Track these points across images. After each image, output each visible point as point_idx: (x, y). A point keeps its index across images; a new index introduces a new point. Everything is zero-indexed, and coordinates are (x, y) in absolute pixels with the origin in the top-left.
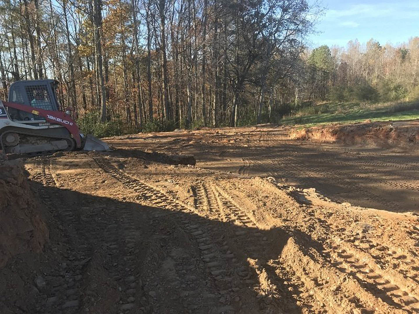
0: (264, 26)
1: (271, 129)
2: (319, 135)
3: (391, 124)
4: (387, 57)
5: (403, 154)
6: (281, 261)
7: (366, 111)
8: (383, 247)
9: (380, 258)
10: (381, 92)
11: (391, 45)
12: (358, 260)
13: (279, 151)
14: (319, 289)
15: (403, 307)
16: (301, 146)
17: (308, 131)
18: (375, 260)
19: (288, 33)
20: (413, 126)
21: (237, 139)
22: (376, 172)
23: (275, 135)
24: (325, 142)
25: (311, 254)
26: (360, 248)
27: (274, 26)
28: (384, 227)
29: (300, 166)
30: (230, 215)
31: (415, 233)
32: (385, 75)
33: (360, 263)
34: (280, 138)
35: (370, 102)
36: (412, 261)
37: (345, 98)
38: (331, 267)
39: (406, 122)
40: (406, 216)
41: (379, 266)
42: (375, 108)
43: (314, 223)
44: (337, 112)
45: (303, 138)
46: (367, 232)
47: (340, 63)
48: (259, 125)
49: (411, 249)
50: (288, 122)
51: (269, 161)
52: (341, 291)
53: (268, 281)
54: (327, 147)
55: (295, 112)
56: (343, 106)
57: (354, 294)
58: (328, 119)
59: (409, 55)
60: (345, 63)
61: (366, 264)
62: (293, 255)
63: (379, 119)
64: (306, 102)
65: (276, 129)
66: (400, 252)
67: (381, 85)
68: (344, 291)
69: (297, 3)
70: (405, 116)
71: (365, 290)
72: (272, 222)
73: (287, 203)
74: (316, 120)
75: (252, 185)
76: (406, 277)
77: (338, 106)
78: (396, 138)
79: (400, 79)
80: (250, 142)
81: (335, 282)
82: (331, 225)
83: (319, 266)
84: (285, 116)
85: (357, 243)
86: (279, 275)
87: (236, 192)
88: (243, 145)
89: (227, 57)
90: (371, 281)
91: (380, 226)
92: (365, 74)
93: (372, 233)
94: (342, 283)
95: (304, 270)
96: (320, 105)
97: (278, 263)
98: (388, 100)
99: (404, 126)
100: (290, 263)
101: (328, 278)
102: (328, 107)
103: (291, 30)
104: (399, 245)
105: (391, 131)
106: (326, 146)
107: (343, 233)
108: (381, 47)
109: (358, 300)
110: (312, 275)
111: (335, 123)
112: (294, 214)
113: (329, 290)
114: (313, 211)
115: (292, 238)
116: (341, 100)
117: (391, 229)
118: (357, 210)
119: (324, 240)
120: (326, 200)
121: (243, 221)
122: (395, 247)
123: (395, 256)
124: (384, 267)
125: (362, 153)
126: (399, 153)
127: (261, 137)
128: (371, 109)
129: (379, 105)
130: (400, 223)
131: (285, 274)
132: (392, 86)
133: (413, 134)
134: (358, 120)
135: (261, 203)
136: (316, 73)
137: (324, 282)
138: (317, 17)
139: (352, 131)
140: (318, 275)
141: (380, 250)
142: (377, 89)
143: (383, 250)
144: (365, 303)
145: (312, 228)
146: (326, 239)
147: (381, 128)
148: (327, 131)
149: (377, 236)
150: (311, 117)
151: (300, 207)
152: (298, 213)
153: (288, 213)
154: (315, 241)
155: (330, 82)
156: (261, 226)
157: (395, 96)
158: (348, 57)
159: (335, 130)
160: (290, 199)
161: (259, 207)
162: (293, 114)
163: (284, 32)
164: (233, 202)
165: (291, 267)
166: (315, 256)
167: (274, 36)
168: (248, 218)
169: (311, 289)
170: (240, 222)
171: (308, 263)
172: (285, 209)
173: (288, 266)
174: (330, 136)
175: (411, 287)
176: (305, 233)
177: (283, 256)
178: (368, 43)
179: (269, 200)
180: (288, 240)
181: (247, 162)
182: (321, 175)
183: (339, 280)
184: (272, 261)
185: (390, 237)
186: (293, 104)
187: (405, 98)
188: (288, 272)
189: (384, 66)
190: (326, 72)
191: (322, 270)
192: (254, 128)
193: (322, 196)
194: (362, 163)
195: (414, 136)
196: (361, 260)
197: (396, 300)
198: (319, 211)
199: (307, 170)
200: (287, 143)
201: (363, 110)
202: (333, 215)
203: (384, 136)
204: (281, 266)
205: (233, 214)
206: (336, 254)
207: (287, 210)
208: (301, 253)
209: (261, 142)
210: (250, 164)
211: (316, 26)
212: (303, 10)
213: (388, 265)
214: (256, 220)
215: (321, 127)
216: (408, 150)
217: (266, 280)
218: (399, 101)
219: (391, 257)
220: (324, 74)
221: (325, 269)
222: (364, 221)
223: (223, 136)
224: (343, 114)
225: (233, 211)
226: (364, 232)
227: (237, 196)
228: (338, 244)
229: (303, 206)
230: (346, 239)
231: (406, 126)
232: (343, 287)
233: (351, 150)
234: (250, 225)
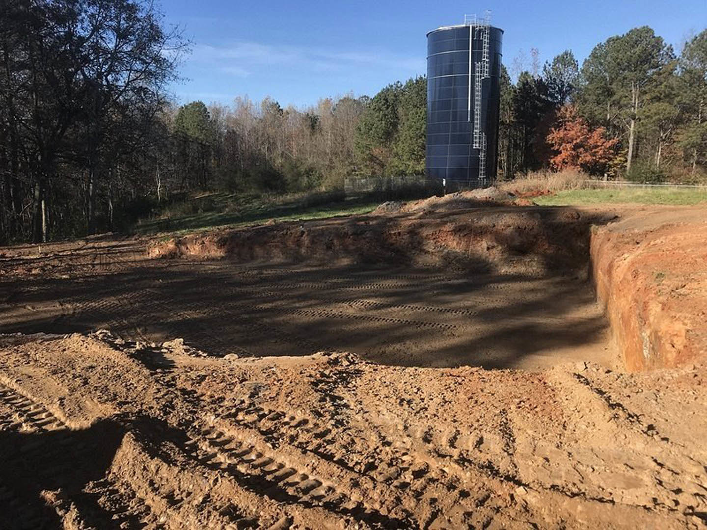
0: (86, 60)
1: (114, 243)
2: (198, 247)
3: (301, 225)
4: (292, 126)
5: (321, 268)
6: (109, 480)
7: (269, 207)
8: (278, 413)
9: (272, 432)
10: (289, 177)
11: (295, 109)
12: (241, 444)
13: (129, 281)
14: (174, 509)
15: (300, 498)
16: (169, 269)
17: (179, 243)
18: (264, 437)
19: (133, 76)
20: (329, 226)
21: (46, 265)
22: (286, 298)
23: (123, 252)
24: (208, 259)
25: (164, 452)
26: (244, 424)
27: (105, 63)
28: (282, 382)
29: (167, 304)
30: (10, 416)
31: (321, 382)
32: (291, 152)
33: (244, 447)
34: (132, 258)
35: (275, 193)
36: (316, 425)
37: (239, 187)
38: (197, 465)
39: (321, 222)
40: (313, 359)
41: (269, 445)
42: (283, 201)
43: (172, 398)
44: (227, 209)
45: (172, 256)
46: (258, 394)
47: (226, 131)
48: (92, 236)
49: (314, 407)
50: (146, 229)
51: (112, 301)
52: (209, 502)
53: (79, 523)
54: (213, 267)
55: (159, 211)
56: (236, 199)
57: (229, 500)
58: (214, 220)
59: (320, 125)
60: (234, 132)
61: (252, 447)
62: (131, 462)
63: (287, 217)
64: (177, 194)
65: (123, 243)
66: (299, 416)
67: (287, 166)
68: (214, 500)
69: (142, 26)
70: (321, 213)
71: (246, 488)
72: (97, 411)
73: (127, 372)
74: (194, 223)
75: (64, 350)
76: (305, 452)
77: (229, 200)
78: (309, 245)
79: (311, 158)
80: (75, 270)
81: (201, 490)
82: (203, 395)
83: (176, 470)
84: (141, 218)
85: (240, 417)
86: (104, 507)
87: (29, 370)
88: (59, 276)
89: (13, 112)
90: (257, 472)
91: (275, 383)
92: (264, 151)
93: (264, 395)
94: (212, 489)
95: (152, 483)
96: (200, 198)
97: (106, 484)
98: (299, 189)
99: (318, 228)
100: (127, 478)
101: (191, 487)
102: (213, 201)
103: (137, 71)
104: (299, 406)
105: (302, 236)
106: (211, 265)
107: (221, 404)
108: (282, 110)
109: (235, 508)
110: (164, 490)
111: (222, 227)
112: (139, 389)
113: (190, 507)
114: (174, 379)
115: (129, 433)
116: (232, 190)
117: (291, 382)
118: (247, 364)
119: (188, 423)
120: (200, 356)
121: (37, 422)
122: (294, 409)
123: (293, 423)
124: (277, 445)
125: (265, 272)
126: (316, 266)
127: (95, 258)
128: (277, 204)
129: (288, 197)
130: (303, 372)
131: (115, 502)
132: (302, 169)
133: (331, 238)
134: (258, 221)
135: (79, 381)
136: (189, 147)
137: (184, 494)
138: (180, 55)
139: (248, 238)
140: (175, 484)
141: (272, 419)
142: (282, 173)
143: (277, 418)
144: (245, 510)
145: (168, 407)
146: (193, 422)
147: (289, 232)
148: (210, 241)
149: (270, 398)
150: (187, 219)
151: (152, 374)
152: (146, 386)
153: (128, 390)
154: (173, 429)
155: (212, 161)
156: (74, 425)
157: (307, 183)
158: (236, 122)
159: (221, 239)
160: (134, 365)
161: (72, 390)
162: (156, 214)
163: (125, 74)
164: (20, 390)
165: (128, 485)
166: (172, 454)
167: (106, 79)
168: (50, 415)
169: (161, 513)
170: (32, 426)
171: (157, 471)
172: (124, 384)
173: (123, 484)
174: (216, 249)
175: (311, 465)
176: (157, 418)
177: (115, 469)
178: (263, 103)
179: (94, 372)
180: (123, 437)
181: (69, 306)
182: (205, 313)
183: (208, 484)
184: (91, 484)
185: (287, 396)
186: (154, 197)
187: (321, 187)
188: (121, 496)
189: (289, 138)
190: (205, 145)
191: (181, 476)
192: (81, 243)
193: (193, 350)
194: (267, 287)
195: (332, 240)
196: (245, 443)
197: (291, 491)
198: (183, 377)
199: (181, 308)
200: (144, 264)
201: (266, 205)
202: (207, 378)
203: (293, 242)
204: (111, 488)
205: (17, 414)
206: (207, 443)
207: (126, 385)
208: (145, 456)
209: (97, 267)
210: (75, 309)
211: (179, 69)
212: (155, 40)
213: (283, 439)
214: (64, 415)
215: (200, 235)
216: (326, 262)
217: (76, 523)
218: (314, 192)
219: (287, 427)
220: (202, 148)
221: (186, 472)
222: (254, 379)
223: (15, 262)
224: (236, 213)
225: (17, 407)
226: (252, 396)
227: (30, 377)
228: (212, 425)
229: (156, 373)
230: (225, 413)
231: (321, 227)
232: (214, 494)
233: (251, 269)
234: (52, 427)
